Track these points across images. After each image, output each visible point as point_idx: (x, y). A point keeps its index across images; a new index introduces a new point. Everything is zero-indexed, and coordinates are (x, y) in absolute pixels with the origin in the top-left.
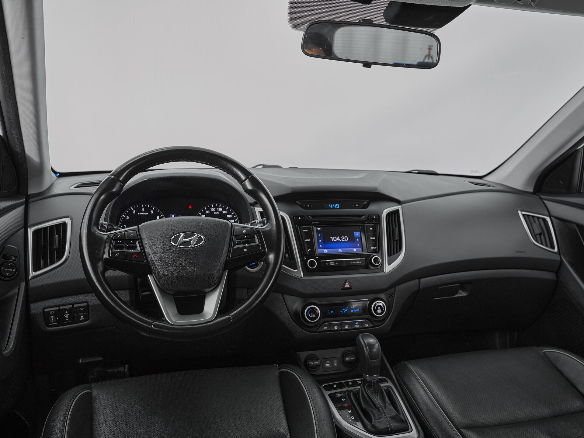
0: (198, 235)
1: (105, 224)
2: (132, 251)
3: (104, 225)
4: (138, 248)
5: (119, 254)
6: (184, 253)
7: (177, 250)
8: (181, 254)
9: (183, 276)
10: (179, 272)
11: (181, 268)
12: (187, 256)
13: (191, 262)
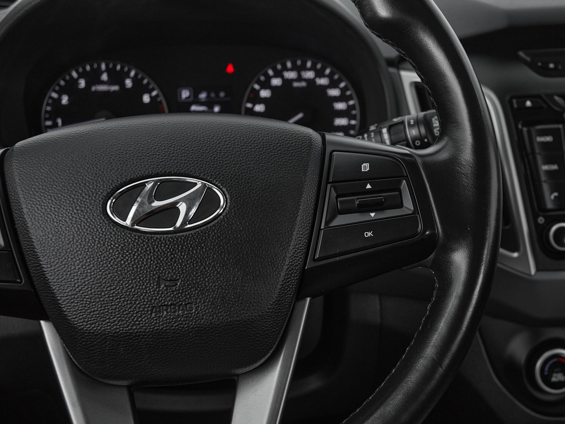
0: (204, 186)
6: (155, 251)
7: (128, 240)
8: (141, 258)
9: (150, 334)
10: (137, 319)
11: (143, 306)
12: (163, 264)
13: (177, 284)
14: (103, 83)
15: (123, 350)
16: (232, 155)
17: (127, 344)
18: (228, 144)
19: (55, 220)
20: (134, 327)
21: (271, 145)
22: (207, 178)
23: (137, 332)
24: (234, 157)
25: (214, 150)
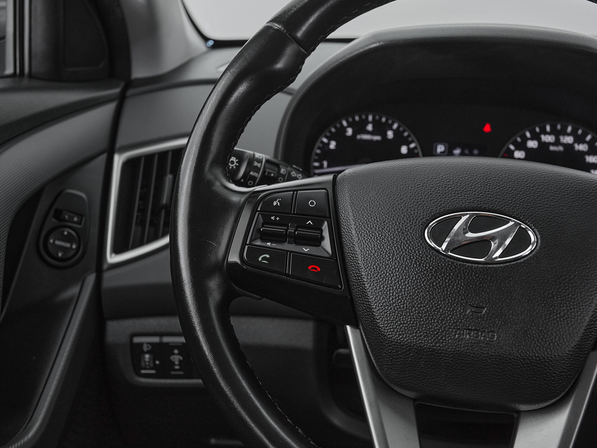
0: (516, 224)
1: (260, 161)
2: (306, 250)
3: (256, 164)
4: (327, 244)
5: (268, 256)
6: (465, 278)
7: (441, 265)
8: (452, 282)
9: (451, 354)
10: (442, 337)
11: (449, 327)
12: (471, 291)
13: (482, 312)
14: (368, 133)
15: (424, 364)
16: (545, 199)
17: (428, 359)
18: (541, 189)
19: (379, 238)
20: (438, 345)
21: (585, 193)
22: (520, 218)
23: (440, 349)
24: (547, 201)
25: (528, 192)
